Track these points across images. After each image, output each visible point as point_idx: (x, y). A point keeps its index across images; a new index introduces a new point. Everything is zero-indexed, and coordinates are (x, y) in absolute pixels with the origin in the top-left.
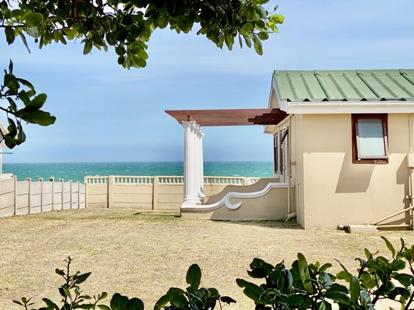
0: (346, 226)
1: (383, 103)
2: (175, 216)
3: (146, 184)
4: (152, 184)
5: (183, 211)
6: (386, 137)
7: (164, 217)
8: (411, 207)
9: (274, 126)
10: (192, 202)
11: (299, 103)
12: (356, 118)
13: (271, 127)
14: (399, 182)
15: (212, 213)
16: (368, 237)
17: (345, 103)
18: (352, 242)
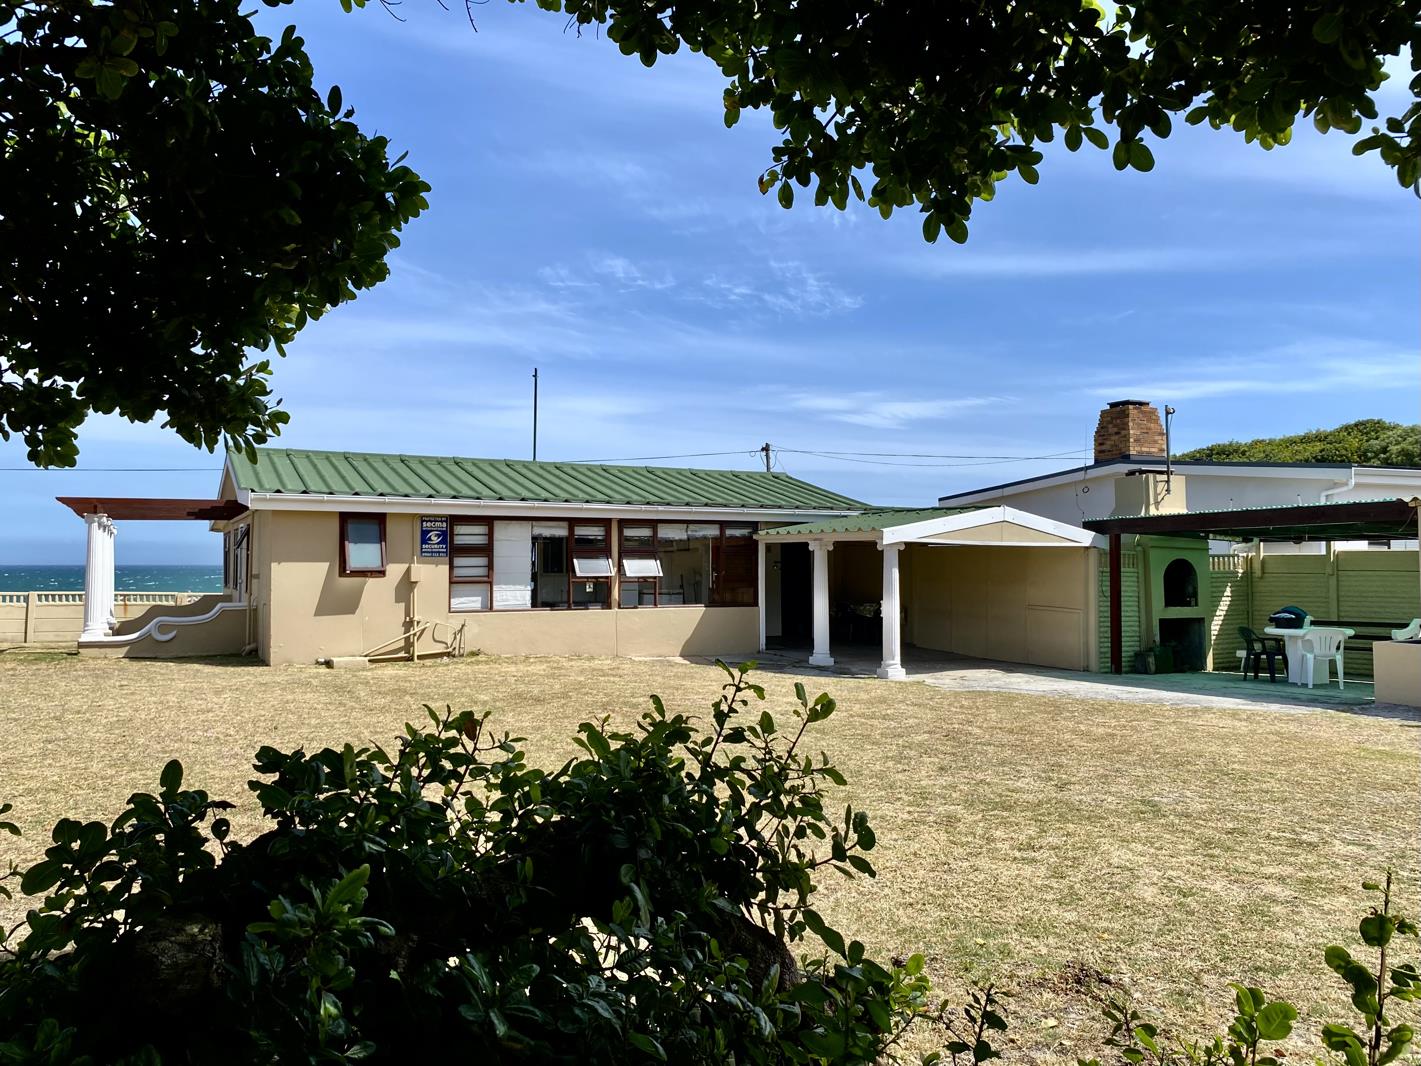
0: (328, 659)
1: (381, 499)
2: (69, 654)
3: (15, 603)
4: (25, 605)
5: (82, 645)
6: (383, 543)
7: (49, 656)
8: (412, 632)
9: (226, 521)
10: (98, 631)
11: (268, 495)
12: (345, 517)
13: (221, 523)
14: (398, 601)
15: (127, 648)
16: (357, 674)
17: (331, 497)
18: (339, 682)
